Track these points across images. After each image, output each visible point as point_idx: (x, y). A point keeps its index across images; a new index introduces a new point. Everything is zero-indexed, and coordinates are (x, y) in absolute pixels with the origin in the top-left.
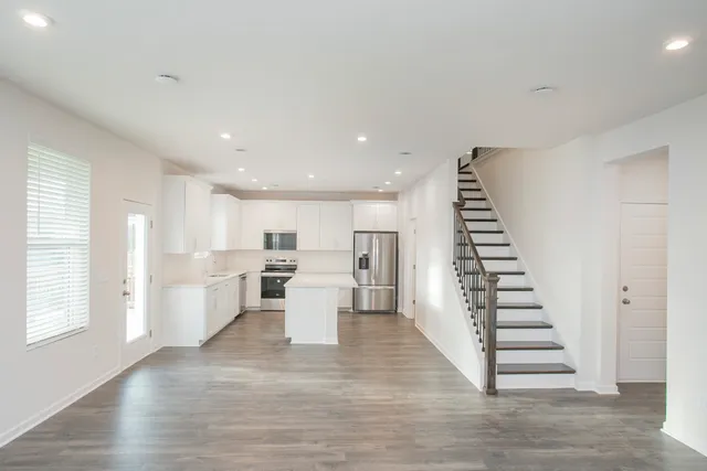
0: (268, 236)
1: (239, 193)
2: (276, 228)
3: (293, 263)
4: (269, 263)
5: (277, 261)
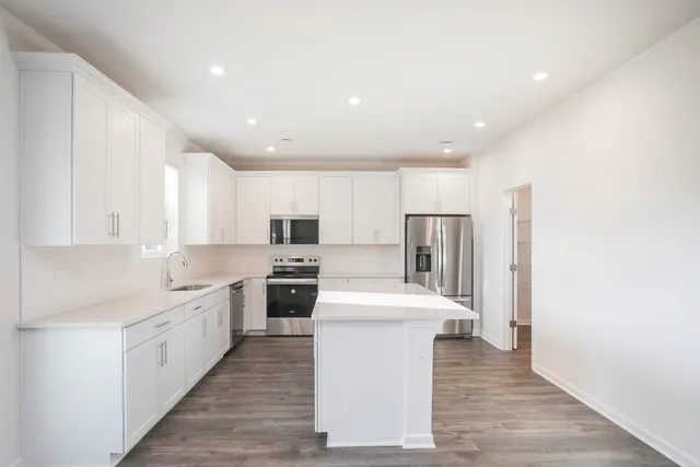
0: (276, 225)
2: (287, 213)
3: (313, 264)
4: (279, 264)
5: (290, 260)
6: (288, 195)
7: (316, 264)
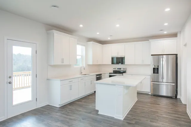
0: (113, 58)
1: (102, 42)
2: (116, 55)
3: (124, 70)
4: (114, 70)
5: (117, 69)
6: (116, 51)
7: (125, 70)
